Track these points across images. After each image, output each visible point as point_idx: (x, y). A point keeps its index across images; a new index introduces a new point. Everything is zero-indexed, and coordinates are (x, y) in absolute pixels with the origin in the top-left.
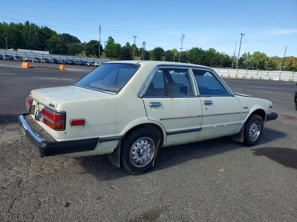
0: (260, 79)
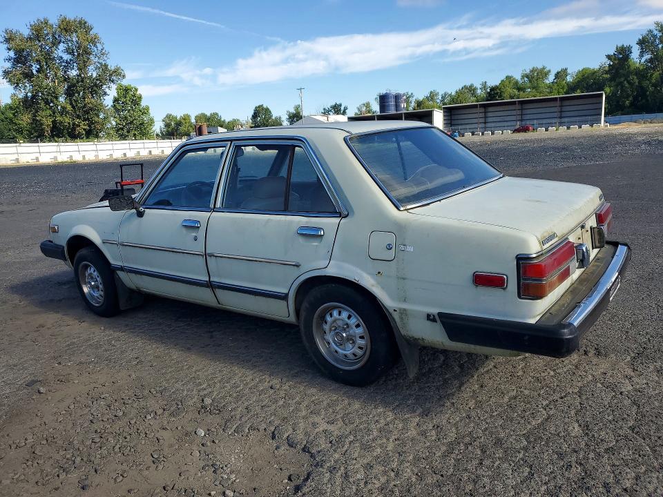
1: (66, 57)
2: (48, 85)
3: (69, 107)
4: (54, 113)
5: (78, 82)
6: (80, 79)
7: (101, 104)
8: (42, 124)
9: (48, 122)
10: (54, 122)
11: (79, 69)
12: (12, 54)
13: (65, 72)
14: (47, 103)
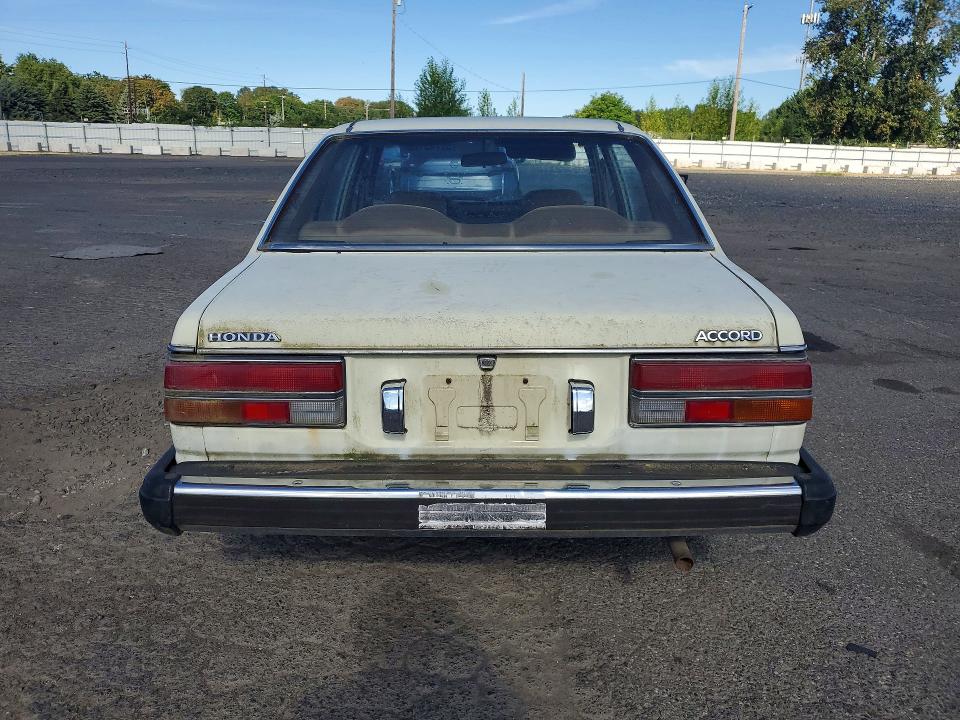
0: (101, 153)
1: (902, 15)
2: (861, 59)
3: (880, 94)
4: (855, 102)
5: (907, 54)
6: (912, 49)
7: (933, 89)
8: (833, 118)
9: (841, 115)
10: (850, 116)
11: (915, 33)
12: (826, 17)
13: (893, 39)
14: (850, 86)
